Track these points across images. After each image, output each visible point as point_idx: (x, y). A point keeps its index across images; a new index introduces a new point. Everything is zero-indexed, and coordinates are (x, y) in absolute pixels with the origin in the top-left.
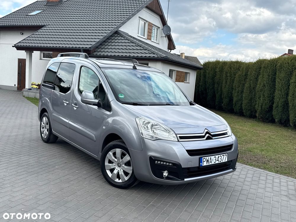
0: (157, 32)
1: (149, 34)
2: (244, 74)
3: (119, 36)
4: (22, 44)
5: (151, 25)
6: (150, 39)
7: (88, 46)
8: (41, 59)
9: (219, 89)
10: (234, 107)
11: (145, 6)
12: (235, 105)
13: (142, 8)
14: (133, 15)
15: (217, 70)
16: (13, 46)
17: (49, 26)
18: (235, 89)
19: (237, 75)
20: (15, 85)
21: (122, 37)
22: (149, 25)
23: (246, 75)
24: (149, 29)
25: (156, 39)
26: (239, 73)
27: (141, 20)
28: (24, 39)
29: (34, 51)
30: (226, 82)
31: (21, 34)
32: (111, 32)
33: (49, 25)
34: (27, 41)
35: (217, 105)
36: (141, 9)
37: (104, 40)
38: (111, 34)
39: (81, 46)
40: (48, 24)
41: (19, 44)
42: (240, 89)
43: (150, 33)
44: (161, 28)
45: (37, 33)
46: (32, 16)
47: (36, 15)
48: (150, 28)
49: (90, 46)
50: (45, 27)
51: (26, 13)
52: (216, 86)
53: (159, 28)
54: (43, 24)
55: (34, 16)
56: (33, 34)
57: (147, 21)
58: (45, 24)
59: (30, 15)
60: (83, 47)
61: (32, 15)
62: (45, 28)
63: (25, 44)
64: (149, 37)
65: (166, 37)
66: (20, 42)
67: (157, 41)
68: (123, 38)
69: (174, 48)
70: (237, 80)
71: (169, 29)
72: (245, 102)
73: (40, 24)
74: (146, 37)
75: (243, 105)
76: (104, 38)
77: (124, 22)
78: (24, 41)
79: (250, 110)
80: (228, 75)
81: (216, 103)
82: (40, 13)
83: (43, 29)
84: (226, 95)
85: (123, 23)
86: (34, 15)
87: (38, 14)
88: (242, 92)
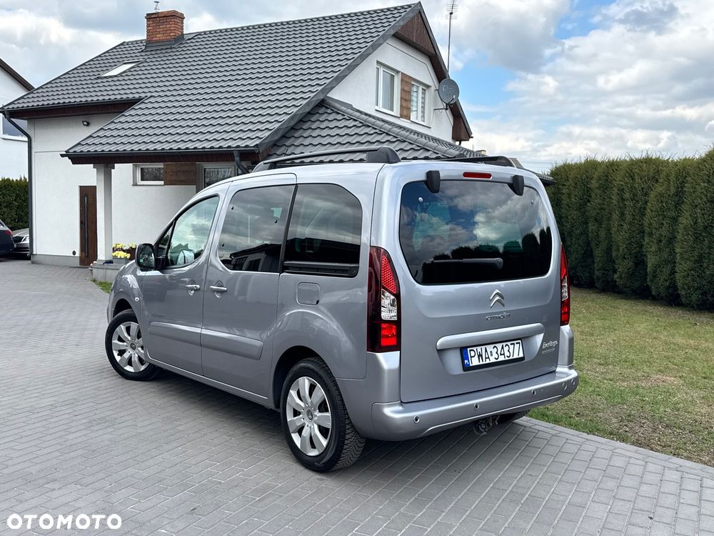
0: (423, 98)
1: (404, 104)
2: (673, 190)
3: (329, 111)
4: (85, 149)
5: (407, 81)
6: (408, 117)
7: (252, 143)
8: (135, 184)
9: (603, 234)
10: (649, 283)
11: (393, 32)
12: (654, 277)
13: (384, 38)
14: (363, 57)
15: (594, 184)
16: (62, 156)
17: (152, 100)
18: (651, 234)
19: (652, 195)
20: (74, 253)
21: (339, 113)
22: (402, 80)
23: (680, 193)
24: (403, 90)
25: (423, 116)
26: (660, 188)
27: (382, 69)
28: (90, 136)
29: (116, 165)
30: (622, 214)
31: (85, 123)
32: (307, 104)
33: (152, 96)
34: (97, 141)
35: (599, 279)
36: (381, 41)
37: (293, 123)
38: (308, 110)
39: (233, 144)
40: (149, 95)
41: (78, 149)
42: (664, 232)
43: (406, 100)
44: (433, 88)
45: (122, 119)
46: (110, 80)
47: (121, 74)
48: (406, 88)
49: (258, 142)
50: (143, 102)
51: (96, 73)
52: (592, 227)
53: (428, 87)
54: (137, 96)
55: (115, 79)
56: (112, 122)
57: (398, 72)
58: (143, 95)
59: (105, 77)
60: (238, 146)
61: (111, 77)
62: (143, 106)
63: (92, 149)
64: (405, 113)
65: (446, 109)
66: (79, 144)
67: (424, 121)
68: (339, 117)
69: (468, 136)
70: (654, 209)
71: (454, 87)
72: (683, 267)
73: (131, 96)
74: (396, 111)
75: (677, 276)
76: (292, 118)
77: (342, 75)
78: (89, 141)
79: (698, 288)
80: (627, 195)
81: (597, 273)
82: (129, 70)
83: (137, 107)
84: (626, 250)
85: (339, 79)
86: (116, 76)
87: (125, 72)
88: (672, 240)
